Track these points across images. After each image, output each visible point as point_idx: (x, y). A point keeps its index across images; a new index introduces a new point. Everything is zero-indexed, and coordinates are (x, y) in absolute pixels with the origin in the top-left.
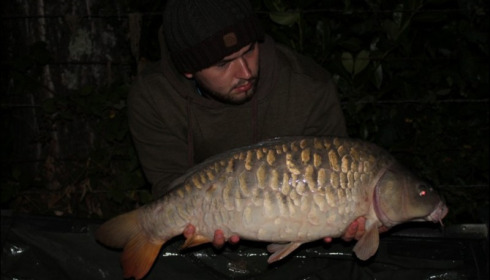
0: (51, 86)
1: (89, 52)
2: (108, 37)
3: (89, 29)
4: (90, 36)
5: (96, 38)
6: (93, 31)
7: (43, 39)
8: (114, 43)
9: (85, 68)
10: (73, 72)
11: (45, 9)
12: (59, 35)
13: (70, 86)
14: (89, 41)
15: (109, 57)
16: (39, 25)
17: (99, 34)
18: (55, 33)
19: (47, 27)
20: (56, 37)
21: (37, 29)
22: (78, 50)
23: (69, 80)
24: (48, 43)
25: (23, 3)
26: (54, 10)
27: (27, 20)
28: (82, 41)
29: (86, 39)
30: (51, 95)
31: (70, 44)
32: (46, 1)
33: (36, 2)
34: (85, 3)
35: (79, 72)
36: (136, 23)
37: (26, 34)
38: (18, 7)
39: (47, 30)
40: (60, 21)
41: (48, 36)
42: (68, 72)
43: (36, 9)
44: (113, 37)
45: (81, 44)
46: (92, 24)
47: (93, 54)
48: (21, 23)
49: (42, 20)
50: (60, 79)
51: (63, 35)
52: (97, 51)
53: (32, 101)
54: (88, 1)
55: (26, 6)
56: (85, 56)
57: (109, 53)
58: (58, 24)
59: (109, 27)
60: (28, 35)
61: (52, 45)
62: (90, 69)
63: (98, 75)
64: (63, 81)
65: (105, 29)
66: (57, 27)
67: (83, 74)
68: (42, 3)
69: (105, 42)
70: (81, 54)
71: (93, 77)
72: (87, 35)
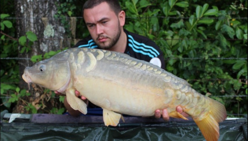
0: (36, 50)
1: (53, 35)
2: (61, 29)
3: (53, 25)
4: (53, 28)
5: (56, 29)
6: (55, 26)
7: (32, 29)
8: (64, 31)
9: (51, 42)
10: (45, 44)
11: (33, 16)
12: (39, 27)
13: (44, 50)
14: (53, 30)
15: (62, 38)
16: (31, 23)
17: (57, 27)
18: (38, 26)
19: (34, 24)
20: (38, 28)
21: (29, 25)
22: (48, 34)
23: (43, 47)
24: (34, 30)
25: (24, 13)
26: (38, 17)
27: (25, 20)
28: (50, 30)
29: (51, 29)
30: (36, 54)
31: (45, 32)
32: (34, 12)
33: (29, 13)
34: (51, 14)
35: (48, 44)
36: (74, 22)
37: (25, 27)
38: (22, 15)
39: (34, 25)
40: (40, 21)
41: (34, 28)
42: (43, 44)
43: (29, 16)
44: (64, 29)
45: (49, 31)
46: (55, 23)
47: (54, 36)
48: (23, 22)
49: (32, 21)
50: (39, 47)
51: (41, 28)
52: (57, 35)
53: (27, 56)
54: (53, 13)
55: (25, 15)
56: (51, 37)
57: (62, 36)
58: (39, 22)
59: (62, 24)
60: (26, 27)
61: (36, 32)
62: (53, 42)
63: (57, 45)
64: (41, 48)
65: (60, 25)
66: (38, 24)
67: (50, 44)
68: (32, 13)
69: (60, 30)
70: (49, 36)
71: (54, 46)
72: (52, 27)
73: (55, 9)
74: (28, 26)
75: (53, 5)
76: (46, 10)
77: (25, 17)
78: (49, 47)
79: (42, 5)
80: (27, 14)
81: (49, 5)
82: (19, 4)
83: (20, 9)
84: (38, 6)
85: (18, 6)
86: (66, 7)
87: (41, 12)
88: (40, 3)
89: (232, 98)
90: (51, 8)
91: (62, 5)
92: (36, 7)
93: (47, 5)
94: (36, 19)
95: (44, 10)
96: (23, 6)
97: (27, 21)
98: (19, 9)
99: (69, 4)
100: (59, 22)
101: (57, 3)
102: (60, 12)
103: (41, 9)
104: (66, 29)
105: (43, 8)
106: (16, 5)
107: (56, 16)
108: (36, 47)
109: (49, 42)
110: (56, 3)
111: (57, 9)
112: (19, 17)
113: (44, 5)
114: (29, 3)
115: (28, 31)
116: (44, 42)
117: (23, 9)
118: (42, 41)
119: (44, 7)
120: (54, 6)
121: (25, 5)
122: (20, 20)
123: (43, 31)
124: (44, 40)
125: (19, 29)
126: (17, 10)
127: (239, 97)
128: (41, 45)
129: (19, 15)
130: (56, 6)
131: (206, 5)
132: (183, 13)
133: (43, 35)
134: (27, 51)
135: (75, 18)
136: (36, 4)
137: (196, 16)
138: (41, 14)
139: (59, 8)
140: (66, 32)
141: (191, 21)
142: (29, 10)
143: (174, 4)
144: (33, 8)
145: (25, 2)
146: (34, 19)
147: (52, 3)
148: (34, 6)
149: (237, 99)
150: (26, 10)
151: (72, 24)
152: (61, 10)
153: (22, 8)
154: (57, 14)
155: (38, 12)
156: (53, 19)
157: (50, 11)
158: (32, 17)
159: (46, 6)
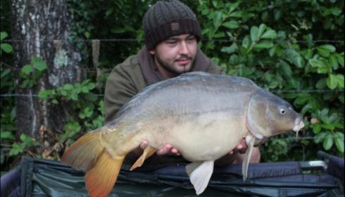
0: (43, 83)
1: (66, 64)
2: (77, 56)
3: (66, 50)
4: (67, 54)
5: (70, 56)
6: (69, 52)
7: (38, 56)
8: (80, 59)
9: (63, 73)
10: (56, 75)
11: (40, 38)
12: (48, 54)
13: (54, 84)
14: (66, 57)
15: (77, 67)
16: (36, 47)
17: (72, 54)
18: (46, 52)
19: (41, 49)
20: (46, 55)
21: (34, 50)
22: (59, 62)
23: (54, 80)
24: (42, 58)
25: (26, 34)
26: (46, 39)
27: (28, 44)
28: (62, 57)
29: (64, 56)
30: (43, 89)
31: (55, 59)
32: (41, 33)
33: (34, 34)
34: (64, 35)
35: (60, 76)
36: (96, 46)
37: (27, 53)
38: (23, 37)
39: (41, 51)
40: (49, 45)
41: (41, 54)
42: (53, 76)
43: (34, 38)
44: (79, 56)
45: (61, 59)
46: (68, 47)
47: (68, 65)
48: (24, 47)
49: (38, 44)
50: (48, 80)
51: (51, 54)
52: (71, 63)
53: (30, 92)
54: (66, 34)
55: (28, 37)
56: (64, 66)
57: (78, 65)
58: (48, 47)
59: (77, 49)
60: (29, 53)
61: (44, 60)
62: (66, 73)
63: (71, 78)
64: (50, 81)
65: (75, 51)
66: (47, 49)
67: (62, 76)
68: (38, 34)
69: (75, 58)
70: (61, 65)
71: (68, 79)
72: (65, 53)
73: (69, 29)
74: (32, 51)
75: (66, 23)
76: (57, 30)
77: (28, 39)
78: (60, 80)
79: (53, 24)
80: (30, 35)
81: (61, 24)
82: (19, 22)
83: (21, 29)
84: (46, 25)
85: (18, 24)
86: (82, 27)
87: (50, 33)
88: (49, 21)
89: (297, 141)
90: (64, 27)
91: (77, 24)
92: (44, 26)
93: (59, 24)
94: (44, 43)
95: (55, 30)
96: (26, 25)
97: (30, 45)
98: (18, 29)
99: (86, 23)
100: (74, 46)
101: (72, 21)
102: (75, 33)
103: (50, 29)
104: (82, 56)
105: (53, 28)
106: (14, 24)
107: (71, 38)
108: (44, 80)
109: (61, 73)
110: (70, 20)
111: (71, 30)
112: (18, 39)
113: (55, 24)
114: (34, 21)
115: (32, 58)
116: (54, 73)
117: (26, 29)
118: (52, 72)
119: (55, 27)
120: (67, 26)
121: (28, 24)
122: (20, 43)
123: (53, 59)
124: (54, 71)
125: (18, 55)
126: (15, 30)
127: (305, 140)
128: (50, 77)
129: (20, 37)
130: (70, 26)
131: (262, 26)
132: (235, 34)
133: (52, 63)
134: (31, 85)
135: (98, 41)
136: (43, 22)
137: (250, 39)
138: (51, 35)
139: (74, 28)
140: (82, 60)
141: (245, 45)
142: (34, 30)
143: (219, 25)
144: (40, 28)
145: (28, 20)
146: (40, 42)
147: (66, 21)
148: (42, 25)
149: (303, 142)
150: (30, 30)
151: (94, 49)
152: (76, 30)
153: (23, 27)
154: (72, 35)
155: (46, 33)
156: (67, 43)
157: (62, 32)
158: (38, 39)
159: (57, 26)
